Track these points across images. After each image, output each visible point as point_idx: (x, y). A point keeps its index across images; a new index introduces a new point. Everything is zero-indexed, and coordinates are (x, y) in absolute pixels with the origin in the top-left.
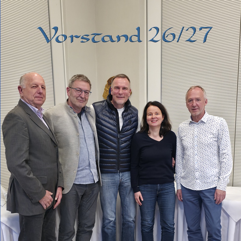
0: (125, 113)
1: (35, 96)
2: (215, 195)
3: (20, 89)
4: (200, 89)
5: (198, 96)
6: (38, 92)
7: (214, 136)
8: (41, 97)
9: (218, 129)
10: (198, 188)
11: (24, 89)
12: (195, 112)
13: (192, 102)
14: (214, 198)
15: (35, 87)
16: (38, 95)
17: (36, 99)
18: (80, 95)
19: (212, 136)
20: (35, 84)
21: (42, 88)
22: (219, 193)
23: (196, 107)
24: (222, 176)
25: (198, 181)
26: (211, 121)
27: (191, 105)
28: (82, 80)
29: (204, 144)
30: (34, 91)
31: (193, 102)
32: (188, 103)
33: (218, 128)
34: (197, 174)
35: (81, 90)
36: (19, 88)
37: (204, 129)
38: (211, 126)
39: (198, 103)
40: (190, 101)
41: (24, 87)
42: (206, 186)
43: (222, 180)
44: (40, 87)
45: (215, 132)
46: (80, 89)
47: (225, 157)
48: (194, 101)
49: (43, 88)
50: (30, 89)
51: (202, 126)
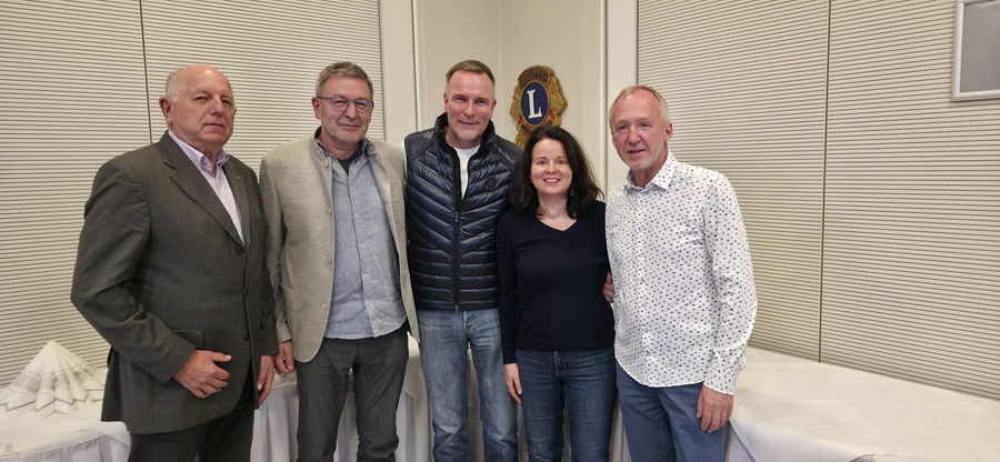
0: (476, 162)
1: (203, 121)
2: (700, 402)
3: (165, 106)
4: (651, 94)
5: (643, 115)
6: (213, 111)
7: (690, 229)
8: (220, 125)
9: (700, 208)
10: (654, 380)
11: (175, 104)
12: (637, 159)
13: (625, 130)
14: (696, 412)
15: (206, 98)
16: (212, 119)
17: (207, 128)
18: (345, 111)
19: (684, 228)
20: (204, 92)
21: (224, 102)
22: (709, 400)
23: (641, 146)
24: (721, 349)
25: (652, 359)
26: (684, 183)
27: (624, 138)
28: (345, 75)
29: (661, 251)
30: (202, 108)
31: (630, 132)
32: (616, 134)
33: (701, 205)
34: (648, 338)
35: (344, 101)
36: (162, 102)
37: (663, 208)
38: (681, 198)
39: (644, 133)
40: (622, 128)
41: (175, 100)
42: (675, 375)
43: (720, 360)
44: (217, 98)
45: (693, 214)
46: (342, 97)
47: (731, 290)
48: (633, 128)
49: (227, 101)
50: (190, 104)
51: (657, 200)
